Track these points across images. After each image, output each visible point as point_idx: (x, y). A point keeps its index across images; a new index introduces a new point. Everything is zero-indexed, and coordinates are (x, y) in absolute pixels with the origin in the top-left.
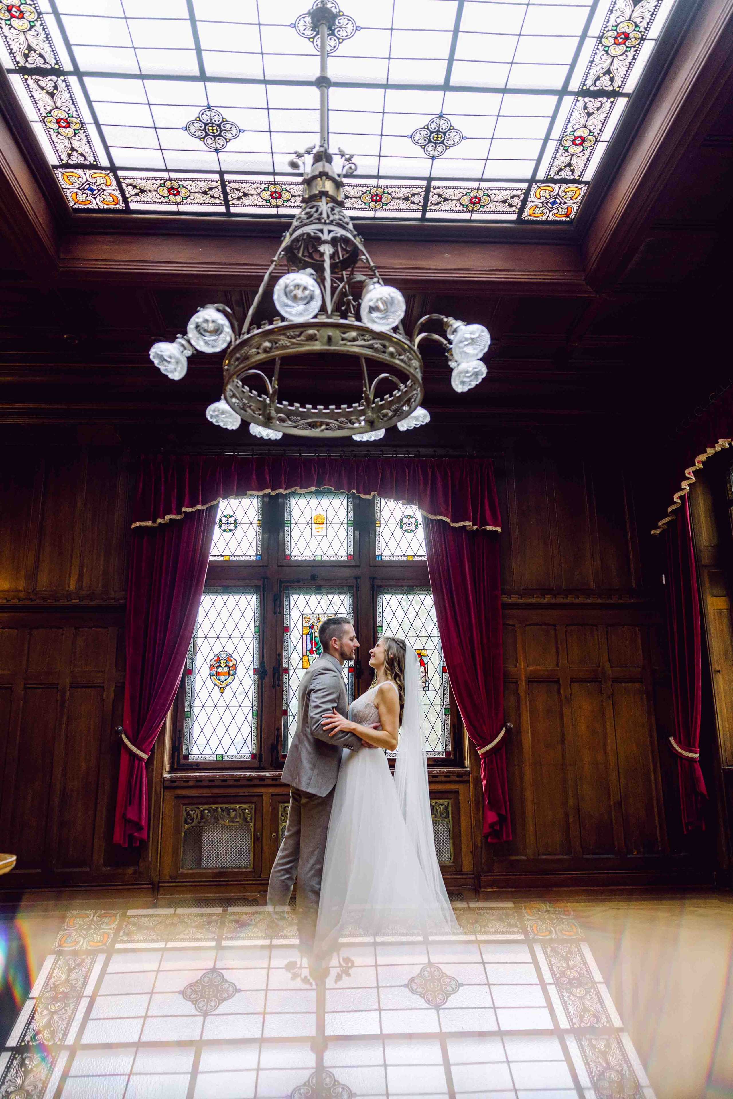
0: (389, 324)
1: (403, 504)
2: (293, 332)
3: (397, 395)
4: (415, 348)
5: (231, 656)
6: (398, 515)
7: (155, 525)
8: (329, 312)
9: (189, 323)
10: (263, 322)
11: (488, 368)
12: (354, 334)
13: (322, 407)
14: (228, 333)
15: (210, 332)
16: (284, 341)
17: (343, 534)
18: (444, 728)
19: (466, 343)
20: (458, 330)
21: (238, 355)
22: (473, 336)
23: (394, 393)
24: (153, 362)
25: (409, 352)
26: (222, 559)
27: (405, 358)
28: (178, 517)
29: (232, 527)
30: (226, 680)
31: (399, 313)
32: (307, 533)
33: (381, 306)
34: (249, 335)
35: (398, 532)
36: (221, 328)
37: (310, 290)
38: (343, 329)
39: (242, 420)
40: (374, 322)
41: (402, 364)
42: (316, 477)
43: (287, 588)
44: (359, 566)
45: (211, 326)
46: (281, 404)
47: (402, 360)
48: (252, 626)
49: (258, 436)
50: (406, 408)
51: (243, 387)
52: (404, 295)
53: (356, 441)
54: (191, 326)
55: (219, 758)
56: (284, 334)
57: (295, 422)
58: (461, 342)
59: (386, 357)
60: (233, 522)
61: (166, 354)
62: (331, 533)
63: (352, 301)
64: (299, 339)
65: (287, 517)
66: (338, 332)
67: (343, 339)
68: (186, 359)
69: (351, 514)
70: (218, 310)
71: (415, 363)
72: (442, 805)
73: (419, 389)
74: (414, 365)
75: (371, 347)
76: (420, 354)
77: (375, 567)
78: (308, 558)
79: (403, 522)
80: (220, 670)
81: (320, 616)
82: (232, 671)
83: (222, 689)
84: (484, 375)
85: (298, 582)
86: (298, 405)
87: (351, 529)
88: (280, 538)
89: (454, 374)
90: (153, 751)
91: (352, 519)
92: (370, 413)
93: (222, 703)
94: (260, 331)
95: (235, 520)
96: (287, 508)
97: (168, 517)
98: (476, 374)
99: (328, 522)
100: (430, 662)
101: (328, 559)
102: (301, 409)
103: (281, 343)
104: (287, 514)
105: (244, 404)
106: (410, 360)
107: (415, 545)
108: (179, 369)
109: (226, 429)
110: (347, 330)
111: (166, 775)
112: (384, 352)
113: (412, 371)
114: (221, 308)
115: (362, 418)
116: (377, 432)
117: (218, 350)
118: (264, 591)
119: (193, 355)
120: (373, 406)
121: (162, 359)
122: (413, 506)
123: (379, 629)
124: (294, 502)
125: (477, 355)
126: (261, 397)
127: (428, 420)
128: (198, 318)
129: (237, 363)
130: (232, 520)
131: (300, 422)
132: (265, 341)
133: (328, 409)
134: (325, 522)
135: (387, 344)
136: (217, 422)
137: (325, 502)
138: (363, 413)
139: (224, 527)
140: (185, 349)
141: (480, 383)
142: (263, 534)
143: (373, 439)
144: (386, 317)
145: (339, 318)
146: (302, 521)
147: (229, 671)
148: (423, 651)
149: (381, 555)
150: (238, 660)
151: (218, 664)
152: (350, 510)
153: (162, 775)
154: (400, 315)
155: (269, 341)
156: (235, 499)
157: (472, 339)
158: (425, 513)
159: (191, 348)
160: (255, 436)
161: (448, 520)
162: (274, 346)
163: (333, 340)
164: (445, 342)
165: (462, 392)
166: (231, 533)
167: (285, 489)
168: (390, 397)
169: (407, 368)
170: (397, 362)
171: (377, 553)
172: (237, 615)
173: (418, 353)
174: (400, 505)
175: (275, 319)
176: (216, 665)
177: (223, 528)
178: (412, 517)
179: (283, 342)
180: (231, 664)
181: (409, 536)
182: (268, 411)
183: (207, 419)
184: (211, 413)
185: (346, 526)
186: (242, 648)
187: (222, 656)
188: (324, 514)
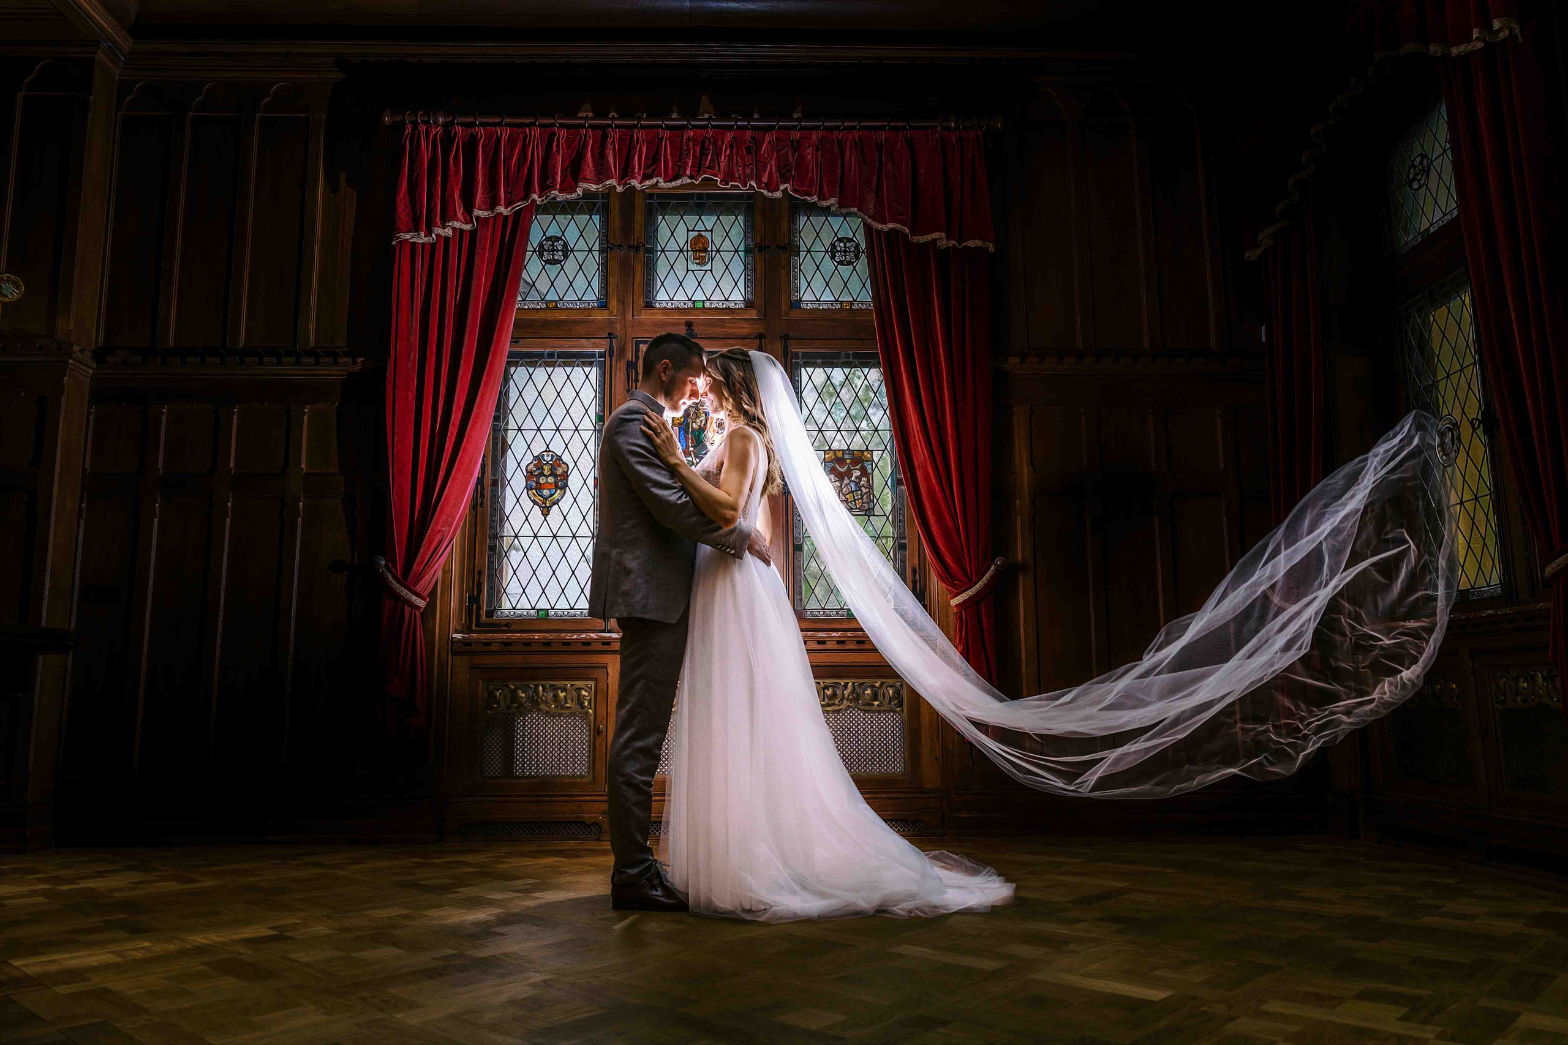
5: (560, 459)
6: (828, 237)
7: (430, 241)
17: (737, 267)
26: (544, 306)
28: (467, 227)
29: (559, 256)
30: (552, 495)
32: (680, 267)
35: (828, 265)
42: (690, 163)
44: (764, 319)
48: (592, 412)
55: (542, 615)
60: (560, 248)
62: (718, 267)
69: (751, 235)
72: (891, 686)
77: (789, 319)
78: (681, 305)
79: (835, 247)
80: (542, 480)
82: (561, 482)
83: (546, 511)
87: (750, 259)
91: (752, 243)
93: (545, 531)
95: (565, 245)
97: (450, 227)
100: (876, 471)
101: (713, 306)
107: (854, 286)
111: (456, 635)
118: (611, 356)
122: (853, 218)
130: (559, 245)
134: (709, 249)
139: (546, 255)
142: (609, 267)
146: (672, 246)
147: (556, 483)
148: (865, 454)
149: (799, 301)
150: (571, 465)
151: (540, 471)
152: (749, 229)
153: (449, 634)
158: (869, 224)
161: (906, 230)
166: (558, 266)
171: (794, 298)
172: (568, 395)
176: (536, 473)
177: (542, 258)
178: (850, 240)
180: (559, 471)
181: (845, 270)
185: (742, 254)
186: (576, 446)
187: (545, 458)
188: (708, 235)
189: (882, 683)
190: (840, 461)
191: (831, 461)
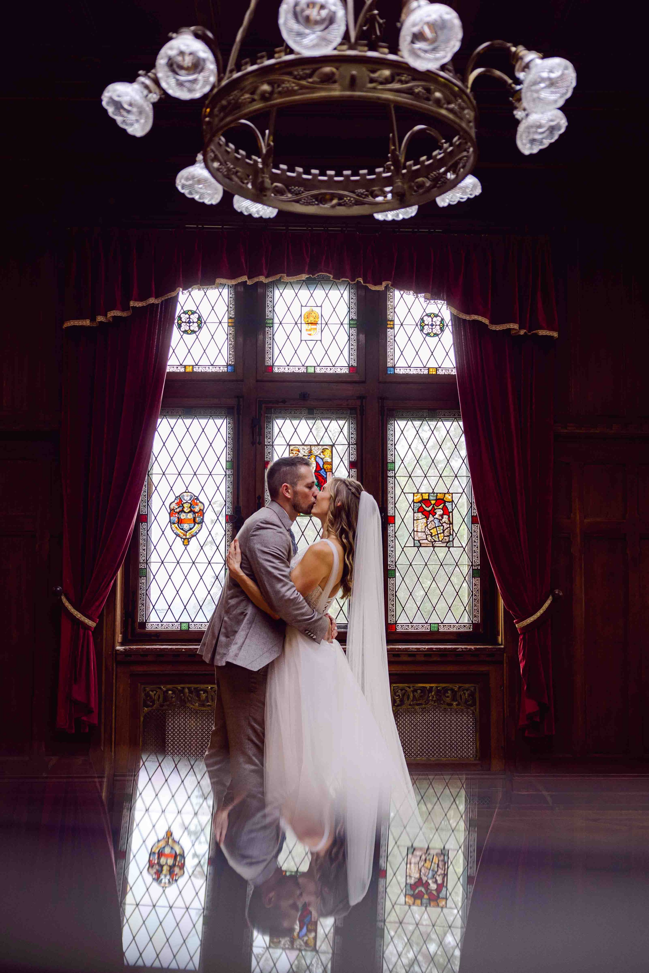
0: (437, 59)
1: (425, 298)
2: (303, 69)
3: (439, 157)
4: (468, 91)
5: (197, 499)
6: (418, 313)
7: (94, 325)
8: (353, 39)
9: (159, 56)
10: (259, 55)
11: (569, 120)
12: (387, 73)
13: (332, 173)
14: (212, 71)
15: (187, 69)
16: (289, 83)
17: (343, 338)
18: (472, 594)
19: (542, 85)
20: (532, 65)
21: (224, 102)
22: (553, 75)
23: (434, 153)
24: (106, 111)
25: (461, 98)
26: (182, 370)
27: (456, 108)
28: (124, 314)
29: (194, 327)
30: (191, 529)
31: (452, 43)
32: (295, 337)
33: (428, 33)
34: (240, 74)
35: (418, 336)
36: (202, 63)
37: (330, 10)
38: (371, 66)
39: (225, 192)
40: (417, 56)
41: (451, 116)
42: (308, 260)
43: (269, 410)
44: (364, 382)
45: (188, 61)
46: (278, 168)
47: (451, 111)
48: (223, 460)
49: (246, 213)
50: (450, 176)
51: (227, 145)
52: (462, 17)
53: (378, 220)
54: (161, 61)
55: (184, 627)
56: (290, 74)
57: (296, 194)
58: (535, 83)
59: (430, 106)
60: (196, 320)
61: (125, 100)
62: (327, 337)
63: (378, 17)
64: (310, 80)
65: (269, 314)
66: (364, 69)
67: (372, 81)
68: (151, 106)
69: (353, 311)
70: (197, 36)
71: (469, 114)
72: (467, 690)
73: (471, 149)
74: (467, 116)
75: (410, 92)
76: (475, 99)
77: (385, 383)
78: (296, 370)
79: (423, 322)
80: (183, 516)
81: (313, 448)
82: (199, 518)
83: (186, 541)
84: (563, 130)
85: (284, 402)
86: (300, 170)
87: (354, 331)
88: (259, 343)
89: (521, 128)
90: (101, 617)
91: (355, 317)
92: (399, 183)
93: (186, 558)
94: (255, 67)
95: (199, 318)
96: (268, 302)
97: (111, 314)
98: (552, 129)
99: (323, 322)
100: (455, 511)
101: (323, 371)
102: (305, 176)
103: (287, 85)
104: (267, 310)
105: (229, 170)
106: (463, 109)
107: (440, 354)
108: (142, 121)
109: (203, 203)
110: (377, 67)
111: (118, 648)
112: (428, 99)
113: (464, 125)
114: (200, 32)
115: (388, 189)
116: (408, 209)
117: (197, 95)
118: (238, 414)
119: (160, 100)
120: (404, 171)
121: (118, 106)
122: (439, 301)
123: (390, 466)
124: (277, 293)
125: (555, 101)
126: (250, 159)
127: (478, 191)
128: (171, 49)
129: (222, 114)
130: (194, 318)
131: (304, 195)
132: (263, 83)
133: (341, 175)
134: (319, 322)
135: (432, 87)
136: (190, 193)
137: (319, 293)
138: (389, 181)
139: (184, 327)
140: (150, 92)
141: (556, 141)
142: (236, 337)
143: (401, 217)
144: (434, 50)
145: (366, 48)
146: (288, 319)
147: (194, 519)
148: (447, 496)
149: (394, 367)
150: (206, 504)
151: (181, 509)
152: (353, 305)
153: (114, 646)
154: (454, 46)
155: (269, 83)
156: (199, 289)
157: (549, 79)
158: (455, 312)
159: (157, 91)
160: (241, 213)
161: (486, 321)
162: (277, 90)
163: (358, 81)
164: (510, 81)
165: (531, 155)
166: (194, 336)
167: (267, 277)
168: (428, 159)
169: (458, 120)
170: (444, 112)
171: (389, 365)
172: (203, 445)
173: (472, 98)
174: (422, 300)
175: (277, 49)
176: (178, 510)
177: (183, 329)
178: (437, 316)
179: (288, 85)
180: (197, 509)
181: (432, 341)
182: (260, 180)
183: (177, 189)
184: (183, 181)
185: (346, 327)
186: (210, 489)
187: (186, 498)
188: (318, 310)
189: (460, 687)
190: (426, 502)
191: (420, 502)
